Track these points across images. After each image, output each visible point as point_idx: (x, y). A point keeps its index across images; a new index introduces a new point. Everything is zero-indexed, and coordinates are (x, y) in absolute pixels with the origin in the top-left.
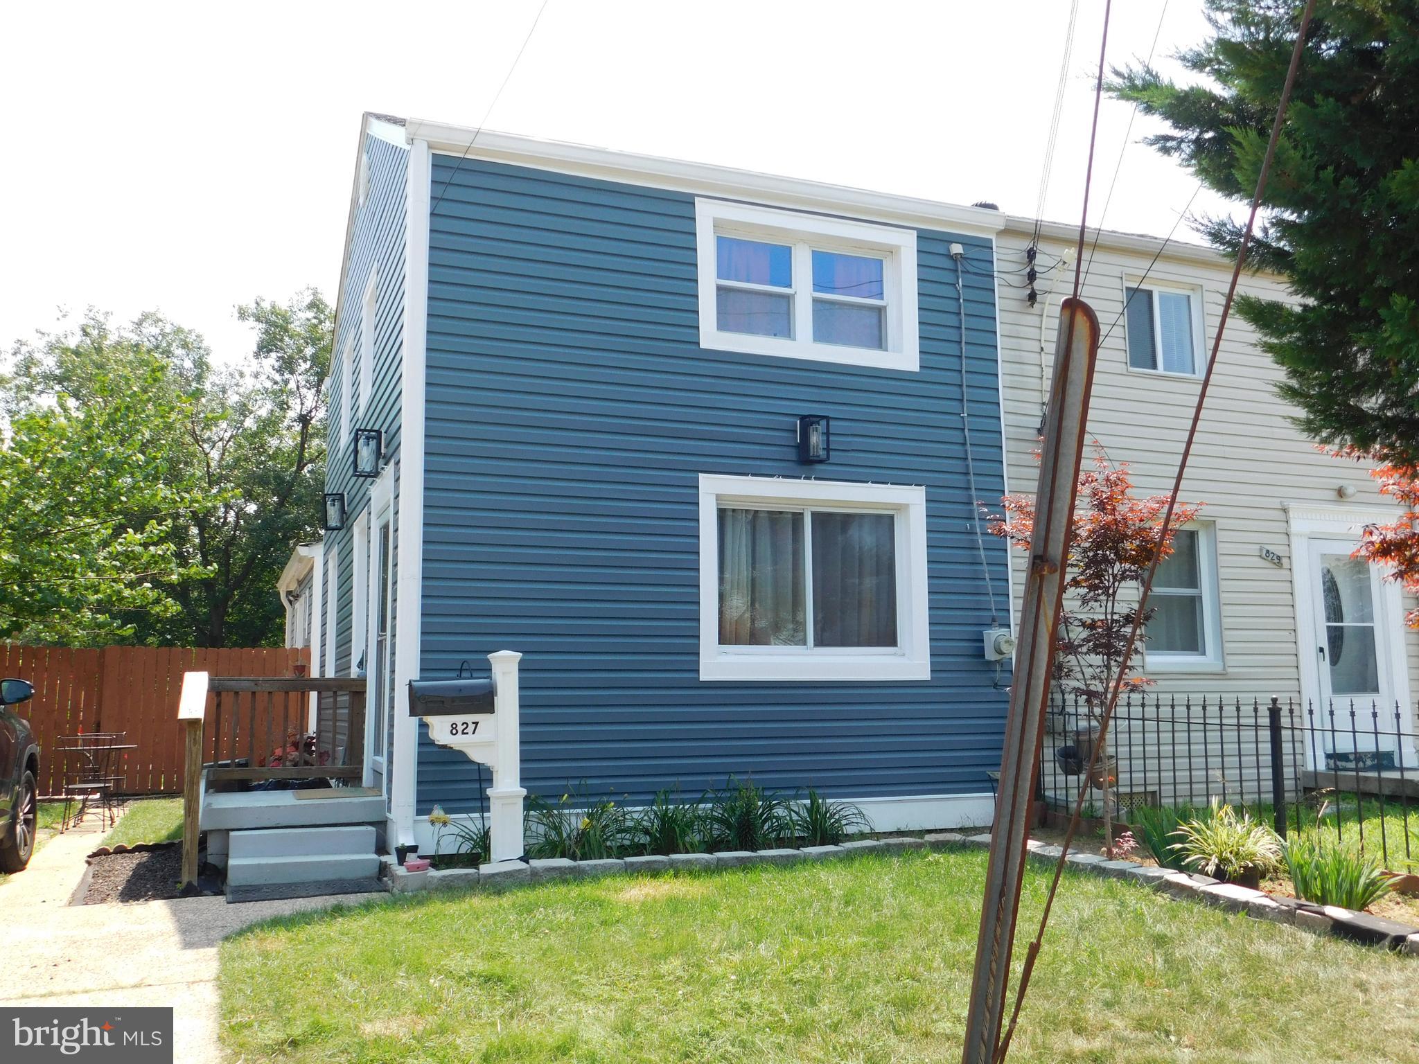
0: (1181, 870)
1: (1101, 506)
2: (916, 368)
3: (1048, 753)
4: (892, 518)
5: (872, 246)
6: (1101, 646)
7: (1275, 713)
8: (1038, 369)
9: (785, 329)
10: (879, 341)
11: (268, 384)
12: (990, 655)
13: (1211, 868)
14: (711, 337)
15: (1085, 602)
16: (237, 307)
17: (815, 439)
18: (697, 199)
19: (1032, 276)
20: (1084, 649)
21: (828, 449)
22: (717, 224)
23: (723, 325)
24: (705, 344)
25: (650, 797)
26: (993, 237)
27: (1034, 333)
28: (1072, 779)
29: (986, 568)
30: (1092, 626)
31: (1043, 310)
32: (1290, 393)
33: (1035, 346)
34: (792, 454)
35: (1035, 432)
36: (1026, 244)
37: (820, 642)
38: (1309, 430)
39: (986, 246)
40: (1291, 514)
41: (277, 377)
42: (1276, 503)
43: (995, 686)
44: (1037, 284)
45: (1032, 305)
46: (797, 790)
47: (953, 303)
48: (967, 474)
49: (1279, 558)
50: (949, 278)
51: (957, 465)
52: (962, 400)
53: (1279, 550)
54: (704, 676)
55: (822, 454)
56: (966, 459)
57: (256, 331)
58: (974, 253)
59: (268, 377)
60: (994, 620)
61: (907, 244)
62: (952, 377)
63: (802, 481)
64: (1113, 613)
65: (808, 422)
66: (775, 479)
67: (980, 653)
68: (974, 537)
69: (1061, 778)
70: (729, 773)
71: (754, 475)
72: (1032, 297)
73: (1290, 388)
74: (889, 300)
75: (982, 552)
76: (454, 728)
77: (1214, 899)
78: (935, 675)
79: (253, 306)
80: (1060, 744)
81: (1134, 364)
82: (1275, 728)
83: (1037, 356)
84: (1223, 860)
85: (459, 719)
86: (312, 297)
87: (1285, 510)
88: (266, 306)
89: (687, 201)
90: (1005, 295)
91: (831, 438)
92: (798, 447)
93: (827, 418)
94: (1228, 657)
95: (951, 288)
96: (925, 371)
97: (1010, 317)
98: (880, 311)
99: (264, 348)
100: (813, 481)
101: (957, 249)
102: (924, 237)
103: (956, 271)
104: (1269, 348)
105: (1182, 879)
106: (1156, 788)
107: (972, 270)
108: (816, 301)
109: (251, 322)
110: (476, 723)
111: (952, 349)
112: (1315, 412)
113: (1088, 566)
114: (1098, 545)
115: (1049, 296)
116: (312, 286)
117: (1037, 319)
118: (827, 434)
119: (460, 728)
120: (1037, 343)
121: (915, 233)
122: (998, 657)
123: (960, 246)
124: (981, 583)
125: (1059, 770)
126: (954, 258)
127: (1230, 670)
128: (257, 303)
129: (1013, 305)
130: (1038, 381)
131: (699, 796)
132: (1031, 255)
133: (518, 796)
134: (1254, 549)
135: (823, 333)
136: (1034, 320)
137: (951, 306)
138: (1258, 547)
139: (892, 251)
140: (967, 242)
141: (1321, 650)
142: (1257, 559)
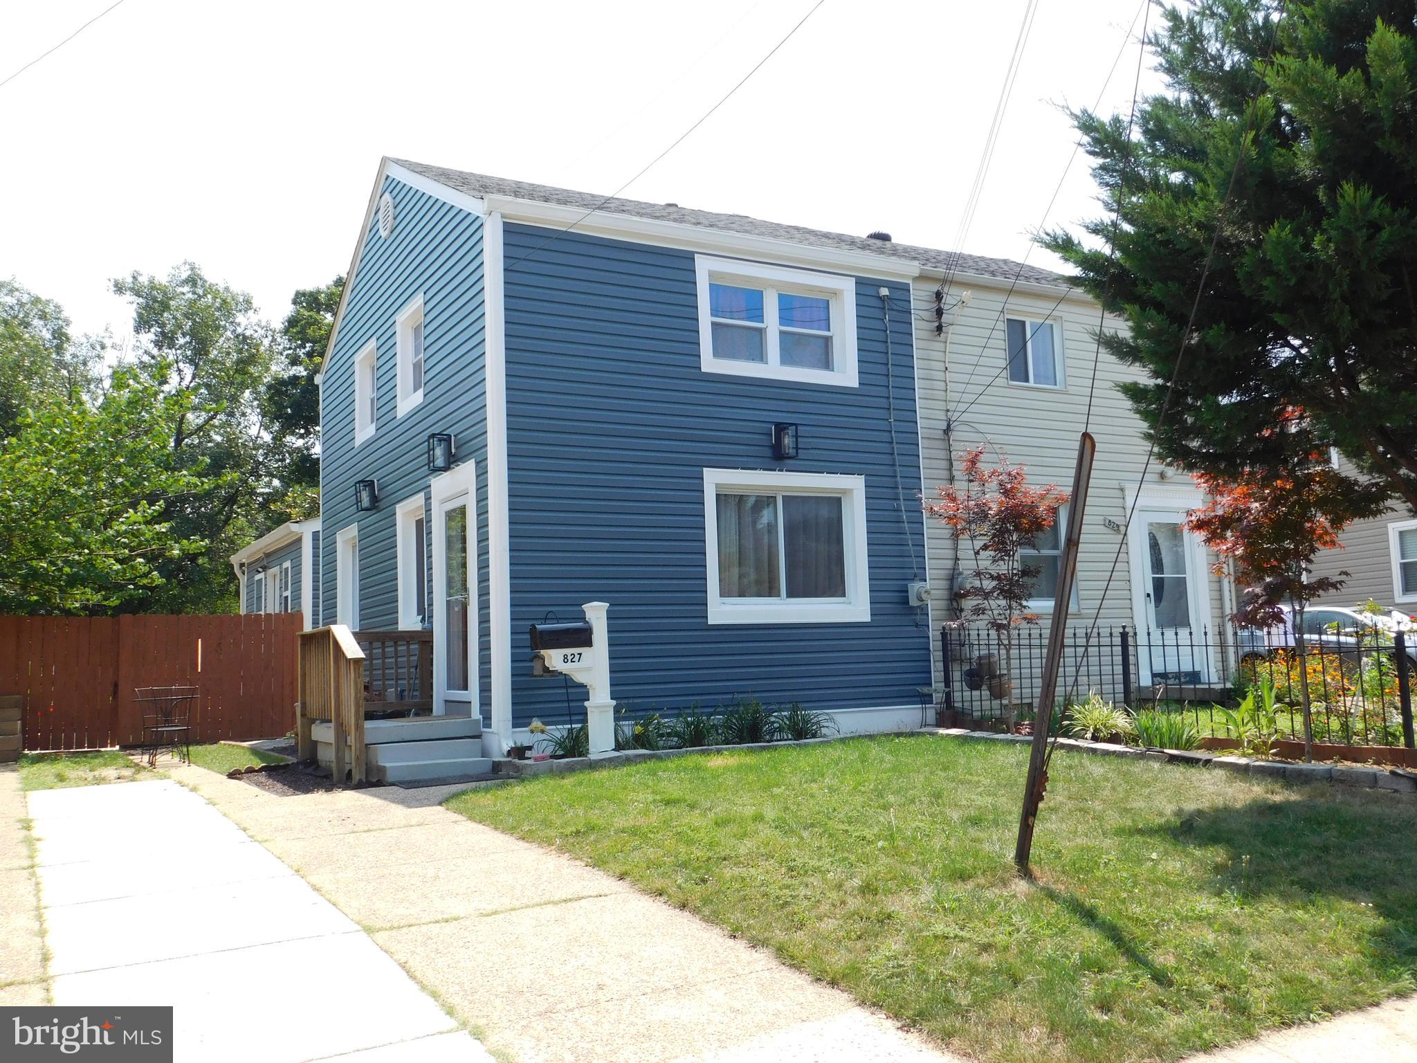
0: (1069, 737)
1: (1006, 493)
2: (856, 385)
3: (957, 675)
4: (839, 500)
5: (821, 290)
6: (1006, 592)
7: (1124, 636)
8: (943, 384)
9: (759, 355)
10: (826, 363)
11: (146, 359)
12: (913, 602)
13: (1089, 735)
14: (710, 363)
15: (994, 561)
16: (112, 281)
17: (787, 441)
18: (696, 256)
19: (939, 312)
20: (995, 594)
21: (797, 448)
22: (712, 274)
23: (717, 353)
24: (705, 368)
25: (676, 712)
26: (910, 282)
27: (939, 356)
28: (976, 693)
29: (909, 536)
30: (998, 578)
31: (946, 338)
32: (1148, 437)
33: (941, 366)
34: (768, 452)
35: (942, 432)
36: (935, 287)
37: (791, 594)
38: (1160, 459)
39: (905, 288)
40: (1127, 492)
41: (155, 351)
42: (1115, 484)
43: (917, 625)
44: (945, 318)
45: (939, 335)
46: (781, 704)
47: (882, 333)
48: (894, 465)
49: (1118, 526)
50: (878, 313)
51: (886, 459)
52: (889, 409)
53: (1119, 520)
54: (712, 620)
55: (792, 452)
56: (893, 454)
57: (135, 306)
58: (897, 294)
59: (146, 352)
60: (915, 576)
61: (848, 288)
62: (883, 392)
63: (777, 472)
64: (1013, 569)
65: (781, 428)
66: (757, 472)
67: (905, 601)
68: (900, 514)
69: (967, 694)
70: (733, 693)
71: (742, 469)
72: (939, 329)
73: (1150, 434)
74: (835, 331)
75: (906, 525)
76: (565, 657)
77: (1094, 751)
78: (875, 618)
79: (130, 280)
80: (966, 667)
81: (1013, 379)
82: (1125, 646)
83: (942, 374)
84: (1096, 730)
85: (569, 651)
86: (189, 272)
87: (1122, 490)
88: (143, 280)
89: (689, 257)
90: (919, 327)
91: (799, 439)
92: (772, 447)
93: (796, 425)
94: (1081, 602)
95: (880, 322)
96: (863, 387)
97: (922, 344)
98: (827, 341)
99: (142, 324)
100: (785, 473)
101: (884, 292)
102: (861, 283)
103: (884, 308)
104: (1137, 411)
105: (1072, 742)
106: (1030, 701)
107: (895, 308)
108: (781, 333)
109: (129, 296)
110: (580, 654)
111: (882, 369)
112: (1163, 448)
113: (994, 536)
114: (1003, 521)
115: (951, 327)
116: (190, 260)
117: (942, 345)
118: (797, 436)
119: (570, 658)
120: (942, 364)
121: (854, 279)
122: (921, 603)
123: (886, 289)
124: (905, 548)
125: (965, 688)
126: (882, 299)
127: (1083, 611)
128: (134, 277)
129: (924, 334)
130: (943, 393)
131: (712, 710)
132: (939, 296)
133: (609, 706)
134: (1100, 520)
135: (787, 358)
136: (940, 346)
137: (881, 336)
138: (1102, 518)
139: (835, 293)
140: (891, 286)
141: (1148, 595)
142: (1102, 527)
